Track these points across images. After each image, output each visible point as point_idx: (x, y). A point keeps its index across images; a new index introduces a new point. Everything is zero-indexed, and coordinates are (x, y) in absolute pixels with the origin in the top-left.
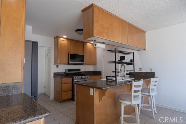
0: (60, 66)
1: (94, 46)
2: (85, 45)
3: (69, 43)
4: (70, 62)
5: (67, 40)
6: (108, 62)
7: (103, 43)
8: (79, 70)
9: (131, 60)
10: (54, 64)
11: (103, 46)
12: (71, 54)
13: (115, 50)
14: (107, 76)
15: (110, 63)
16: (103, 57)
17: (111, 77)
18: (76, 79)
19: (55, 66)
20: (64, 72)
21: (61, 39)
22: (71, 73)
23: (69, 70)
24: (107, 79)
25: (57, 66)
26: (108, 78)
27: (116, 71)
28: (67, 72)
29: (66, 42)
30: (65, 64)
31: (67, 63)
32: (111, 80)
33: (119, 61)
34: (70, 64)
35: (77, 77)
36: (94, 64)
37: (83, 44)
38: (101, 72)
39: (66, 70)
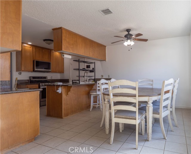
0: (23, 73)
1: (62, 57)
2: (51, 53)
3: (34, 50)
4: (36, 69)
5: (32, 47)
6: (74, 69)
7: (69, 54)
8: (45, 78)
9: (93, 69)
10: (16, 71)
11: (70, 57)
12: (36, 61)
13: (79, 60)
14: (73, 80)
15: (75, 70)
16: (70, 65)
17: (75, 80)
18: (43, 86)
19: (18, 73)
20: (28, 79)
21: (25, 45)
22: (36, 81)
23: (34, 78)
24: (73, 83)
25: (20, 74)
26: (74, 81)
27: (79, 76)
28: (32, 79)
29: (31, 48)
30: (29, 71)
31: (32, 70)
32: (76, 82)
33: (83, 69)
34: (35, 72)
35: (43, 84)
36: (62, 72)
37: (49, 51)
38: (68, 80)
39: (30, 77)
